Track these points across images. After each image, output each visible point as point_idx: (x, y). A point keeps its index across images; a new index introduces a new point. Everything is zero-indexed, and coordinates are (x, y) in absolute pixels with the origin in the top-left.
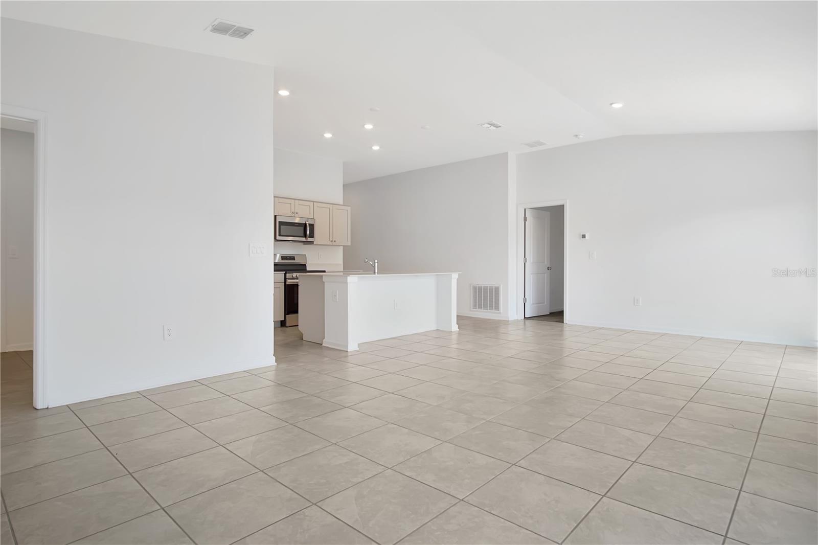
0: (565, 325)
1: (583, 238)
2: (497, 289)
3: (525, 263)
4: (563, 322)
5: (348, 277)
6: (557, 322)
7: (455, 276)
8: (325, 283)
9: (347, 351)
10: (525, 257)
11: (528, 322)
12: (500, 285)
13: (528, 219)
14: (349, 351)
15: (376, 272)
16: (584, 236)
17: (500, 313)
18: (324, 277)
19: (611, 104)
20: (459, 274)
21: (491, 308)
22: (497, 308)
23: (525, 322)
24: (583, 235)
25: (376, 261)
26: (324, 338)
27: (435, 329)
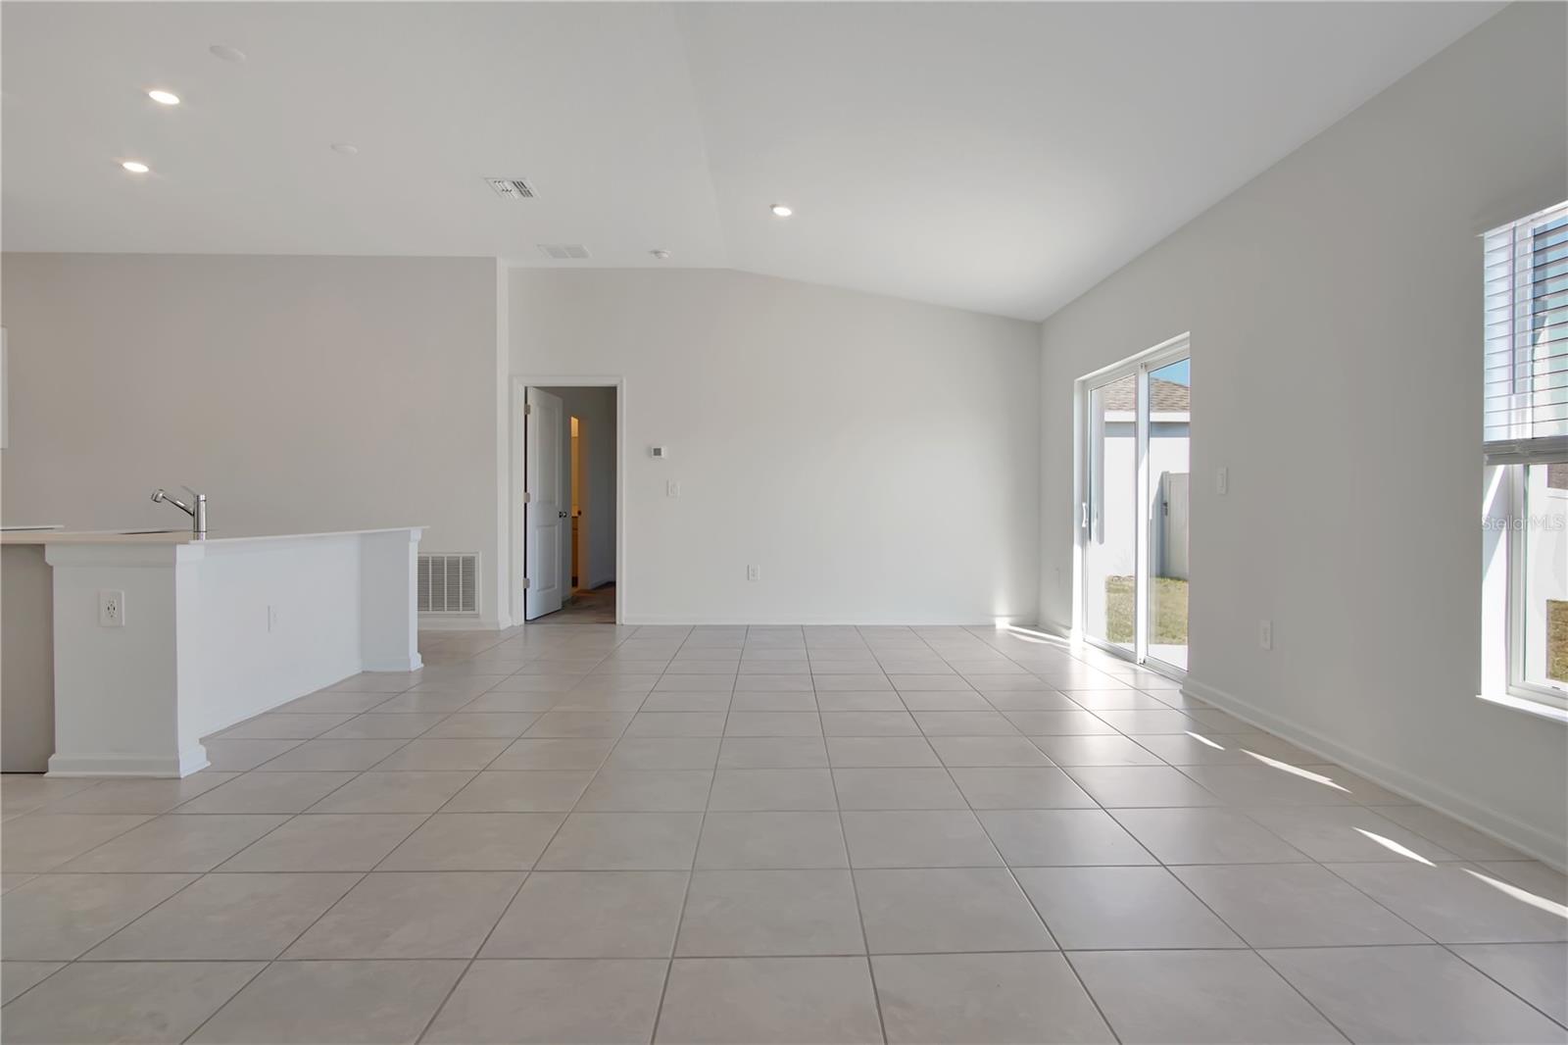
0: (618, 627)
1: (655, 454)
2: (469, 563)
3: (526, 505)
4: (615, 623)
5: (179, 548)
6: (597, 623)
7: (416, 534)
8: (55, 571)
9: (180, 779)
10: (526, 490)
11: (533, 628)
12: (477, 553)
13: (532, 409)
14: (182, 777)
15: (203, 527)
16: (657, 452)
17: (477, 616)
18: (48, 550)
19: (773, 206)
20: (423, 531)
21: (453, 604)
22: (469, 603)
23: (525, 630)
24: (655, 450)
25: (202, 497)
26: (52, 751)
27: (360, 671)
